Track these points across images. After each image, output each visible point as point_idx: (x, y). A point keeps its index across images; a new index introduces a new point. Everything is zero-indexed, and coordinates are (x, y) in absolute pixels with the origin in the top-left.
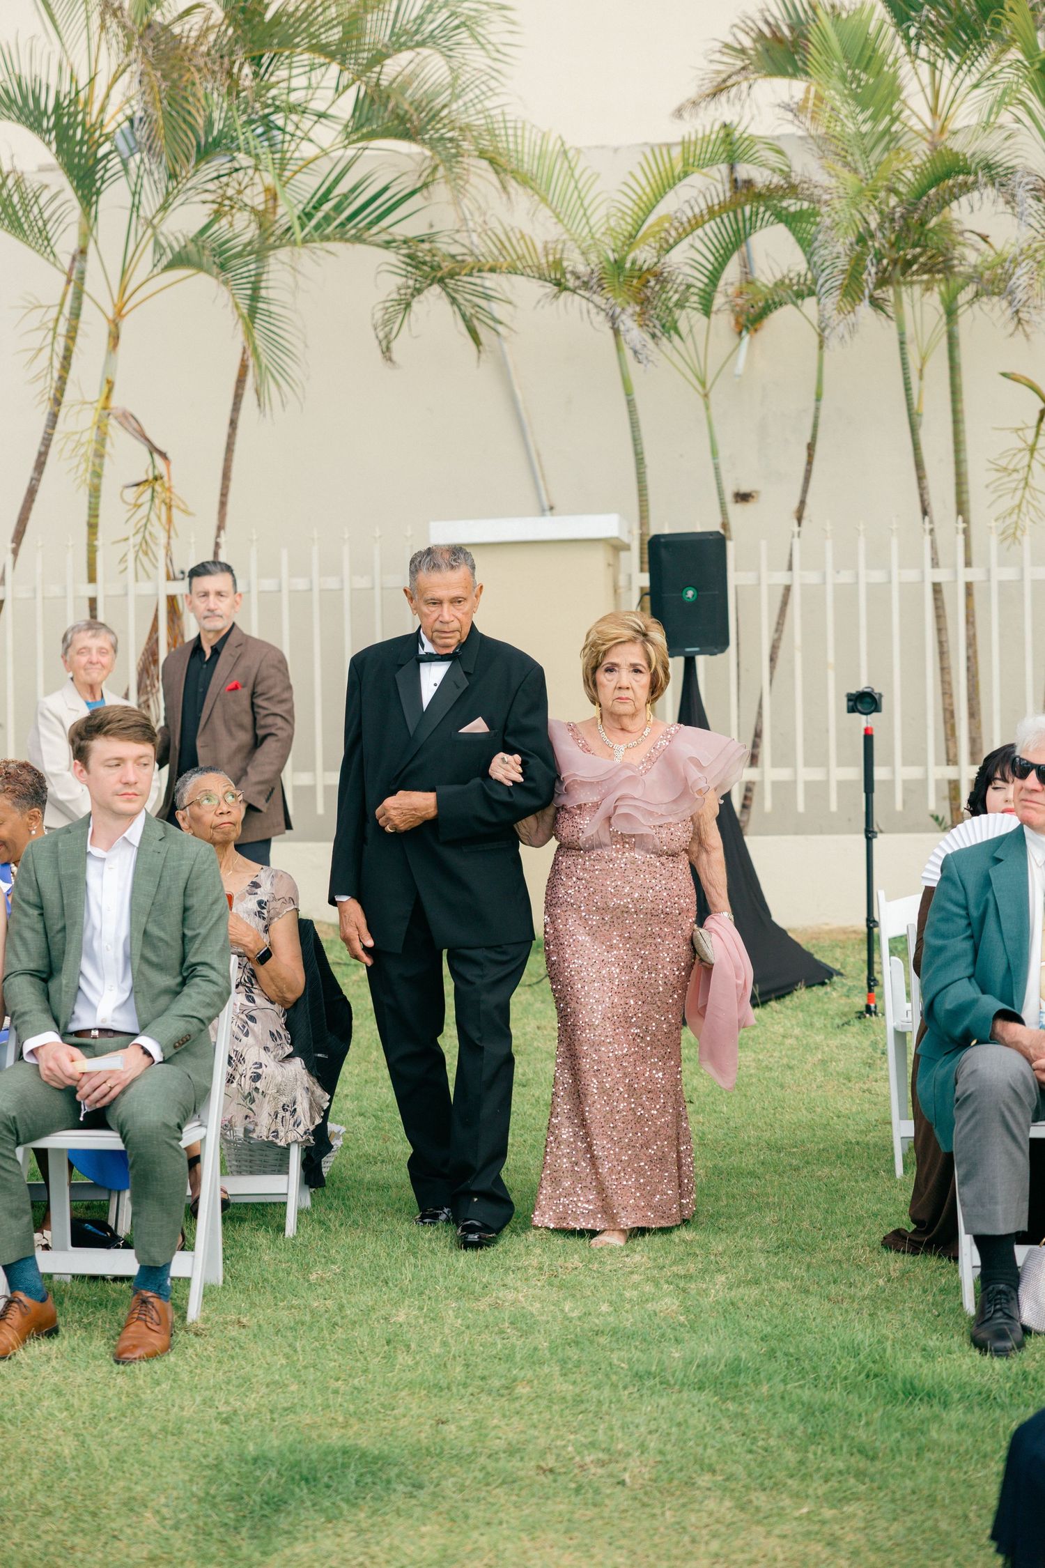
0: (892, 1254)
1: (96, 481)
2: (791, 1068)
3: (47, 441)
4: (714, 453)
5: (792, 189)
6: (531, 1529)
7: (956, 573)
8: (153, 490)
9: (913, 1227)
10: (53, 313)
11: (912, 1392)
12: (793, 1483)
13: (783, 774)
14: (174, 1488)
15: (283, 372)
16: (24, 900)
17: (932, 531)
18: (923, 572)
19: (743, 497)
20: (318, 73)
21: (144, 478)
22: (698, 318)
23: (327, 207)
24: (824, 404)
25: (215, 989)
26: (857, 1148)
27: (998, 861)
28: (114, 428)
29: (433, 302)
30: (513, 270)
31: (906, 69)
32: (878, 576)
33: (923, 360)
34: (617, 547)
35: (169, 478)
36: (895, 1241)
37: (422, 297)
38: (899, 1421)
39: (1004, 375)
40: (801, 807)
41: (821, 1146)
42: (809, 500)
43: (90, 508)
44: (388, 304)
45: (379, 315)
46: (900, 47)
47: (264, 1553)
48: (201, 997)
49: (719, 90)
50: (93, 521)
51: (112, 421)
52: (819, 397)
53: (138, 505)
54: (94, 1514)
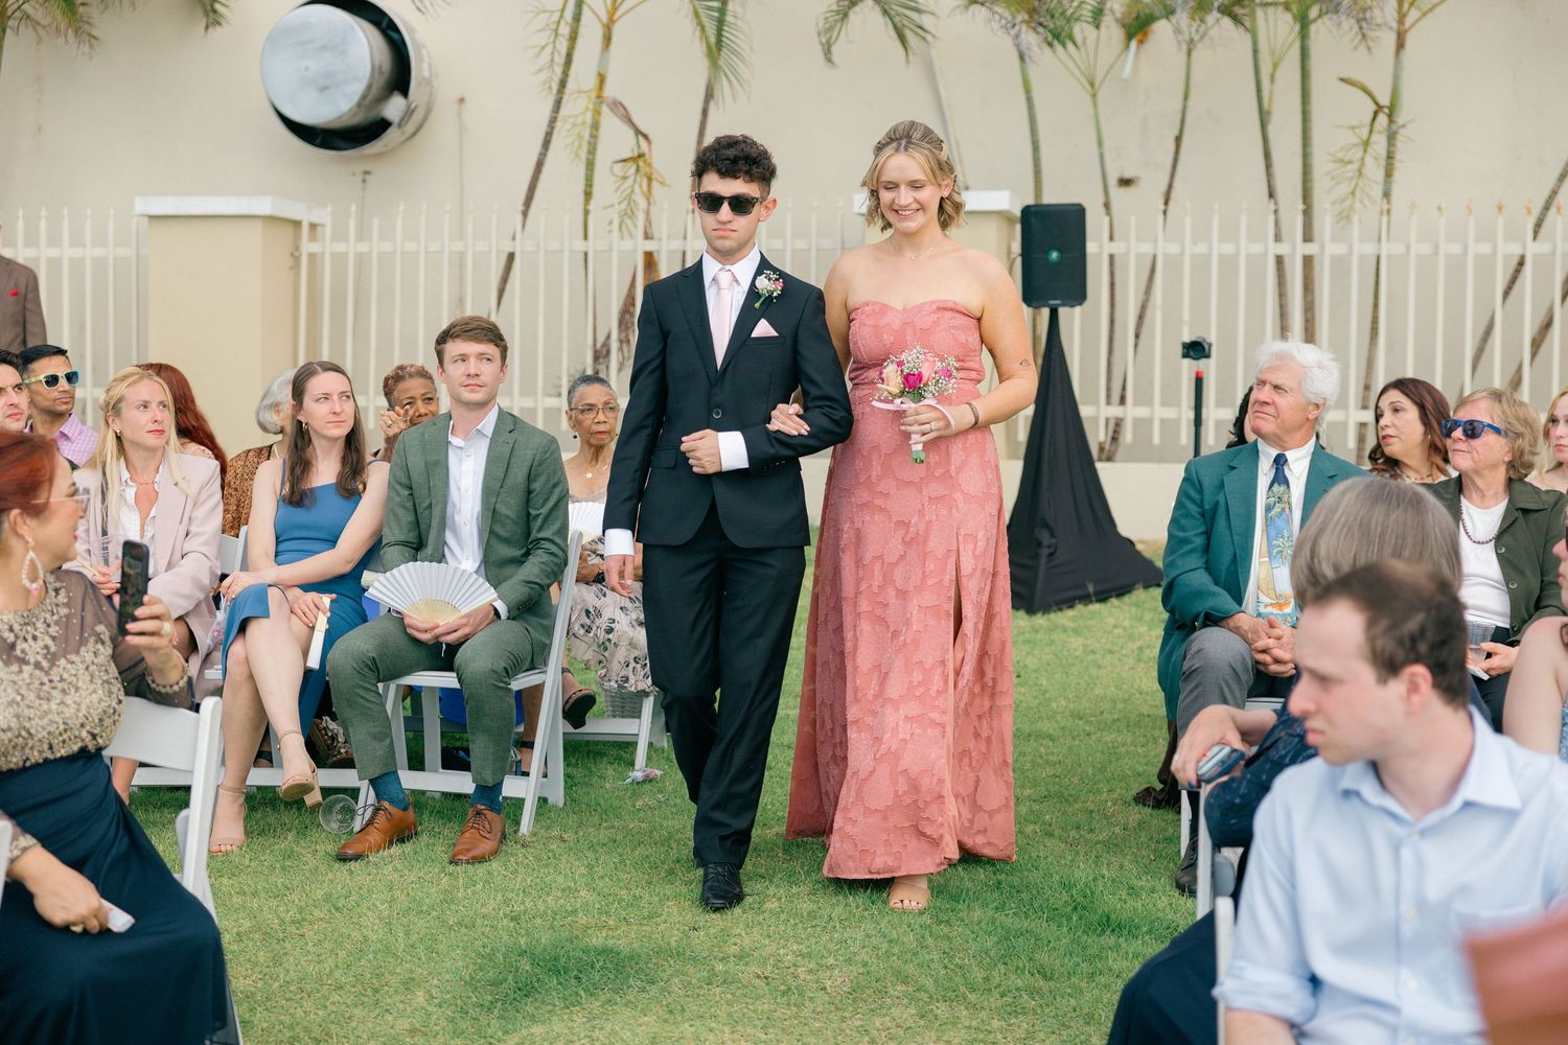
1: (591, 157)
2: (1111, 652)
3: (553, 121)
4: (1100, 144)
6: (734, 1023)
7: (1294, 247)
8: (638, 167)
9: (1162, 786)
10: (556, 16)
11: (1106, 924)
12: (972, 997)
13: (1142, 412)
14: (447, 972)
15: (734, 71)
16: (397, 482)
17: (1276, 212)
18: (1266, 246)
19: (1125, 182)
21: (629, 155)
22: (1090, 30)
24: (1190, 103)
25: (555, 560)
26: (1147, 719)
27: (1233, 468)
28: (606, 115)
29: (868, 13)
32: (1228, 249)
33: (1275, 67)
35: (650, 157)
36: (1144, 797)
37: (857, 9)
38: (1085, 948)
39: (1342, 80)
40: (1156, 440)
41: (1116, 717)
42: (1177, 184)
43: (587, 179)
44: (828, 15)
45: (821, 24)
47: (506, 1032)
48: (543, 567)
50: (588, 189)
51: (605, 109)
52: (1186, 97)
53: (625, 178)
54: (376, 991)
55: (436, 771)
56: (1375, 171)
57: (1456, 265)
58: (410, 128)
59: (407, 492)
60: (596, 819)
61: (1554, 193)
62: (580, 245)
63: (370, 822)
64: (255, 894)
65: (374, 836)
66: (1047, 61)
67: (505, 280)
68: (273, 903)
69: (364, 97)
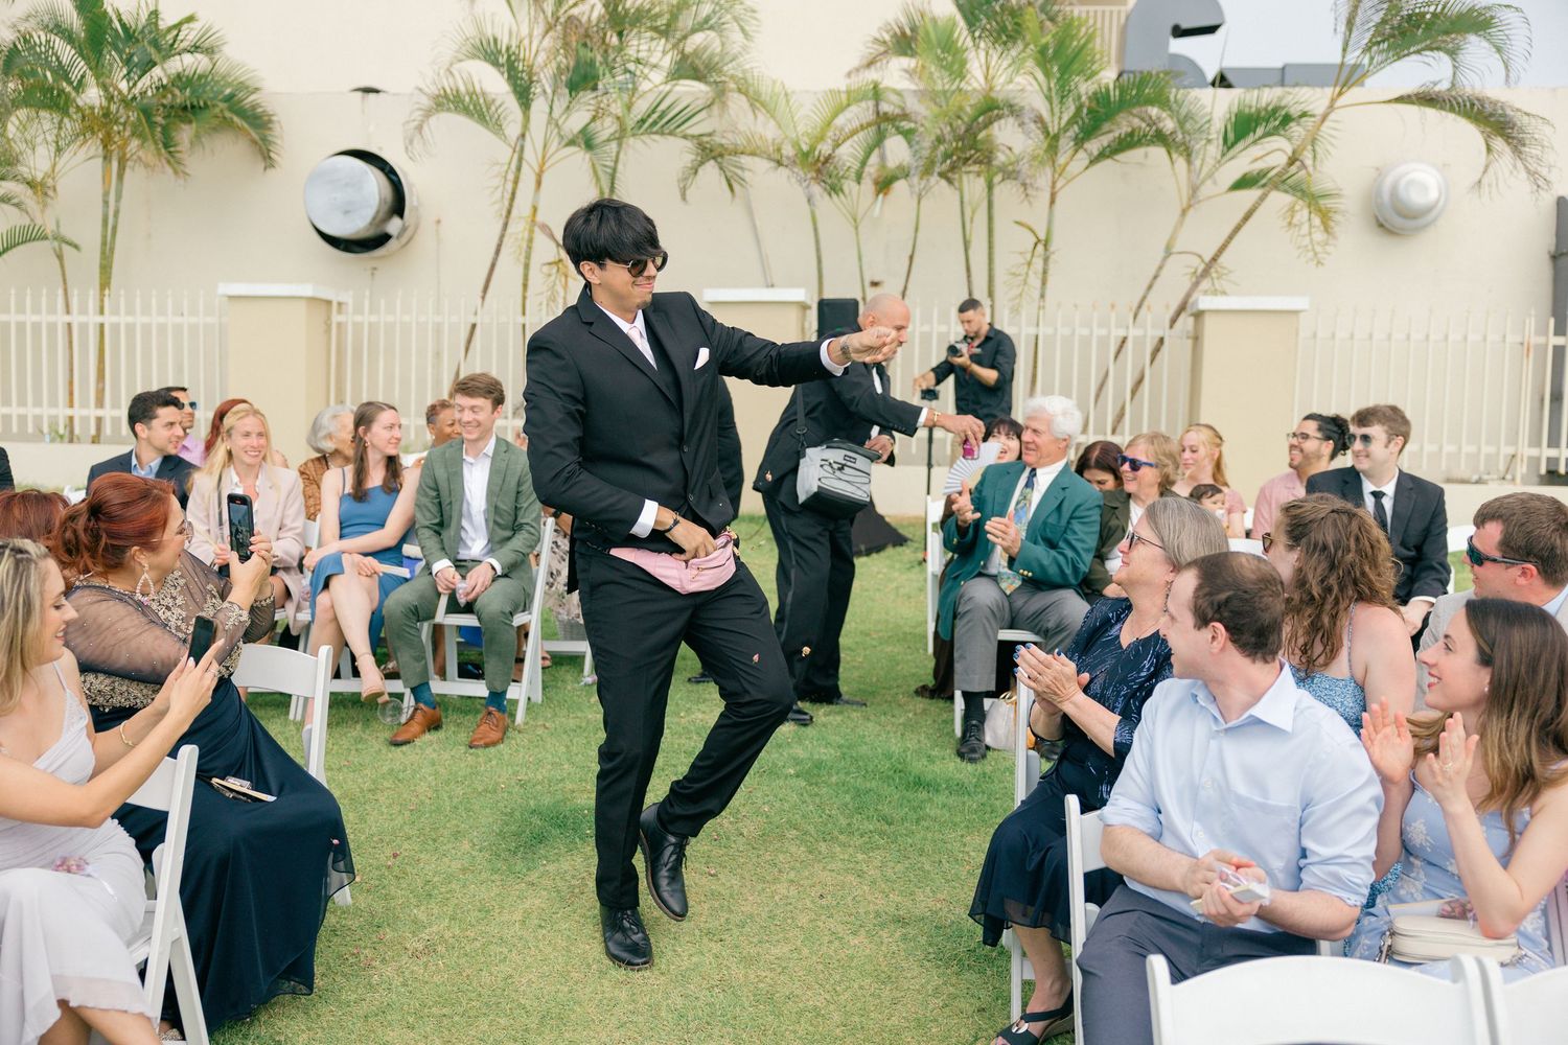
0: (920, 699)
1: (527, 261)
2: (879, 590)
3: (502, 237)
4: (860, 257)
5: (905, 116)
8: (558, 268)
9: (933, 683)
10: (505, 169)
11: (919, 783)
12: (842, 838)
14: (482, 826)
19: (875, 284)
20: (655, 43)
21: (552, 260)
22: (853, 185)
23: (655, 116)
24: (919, 235)
28: (538, 232)
29: (710, 170)
30: (753, 154)
31: (971, 55)
33: (973, 212)
34: (804, 307)
36: (922, 691)
37: (703, 167)
38: (909, 801)
39: (1017, 222)
41: (890, 634)
42: (910, 286)
43: (524, 276)
44: (686, 170)
45: (680, 175)
46: (969, 41)
47: (529, 869)
49: (870, 64)
50: (525, 283)
51: (536, 229)
52: (917, 230)
53: (550, 275)
54: (435, 840)
55: (454, 681)
56: (1035, 281)
57: (1086, 342)
58: (404, 240)
59: (434, 494)
60: (565, 712)
61: (1144, 298)
62: (521, 320)
63: (412, 717)
64: (340, 770)
65: (415, 727)
66: (825, 203)
67: (469, 341)
68: (351, 775)
69: (374, 218)
